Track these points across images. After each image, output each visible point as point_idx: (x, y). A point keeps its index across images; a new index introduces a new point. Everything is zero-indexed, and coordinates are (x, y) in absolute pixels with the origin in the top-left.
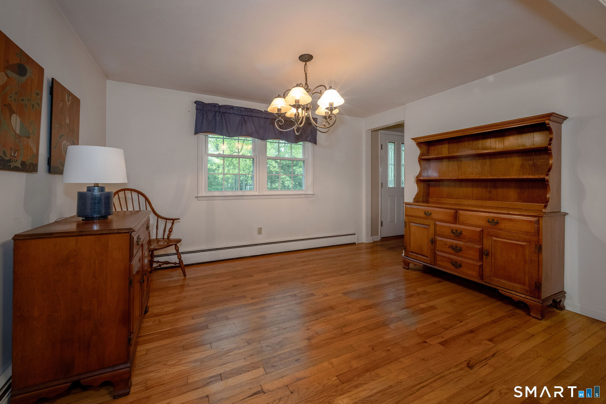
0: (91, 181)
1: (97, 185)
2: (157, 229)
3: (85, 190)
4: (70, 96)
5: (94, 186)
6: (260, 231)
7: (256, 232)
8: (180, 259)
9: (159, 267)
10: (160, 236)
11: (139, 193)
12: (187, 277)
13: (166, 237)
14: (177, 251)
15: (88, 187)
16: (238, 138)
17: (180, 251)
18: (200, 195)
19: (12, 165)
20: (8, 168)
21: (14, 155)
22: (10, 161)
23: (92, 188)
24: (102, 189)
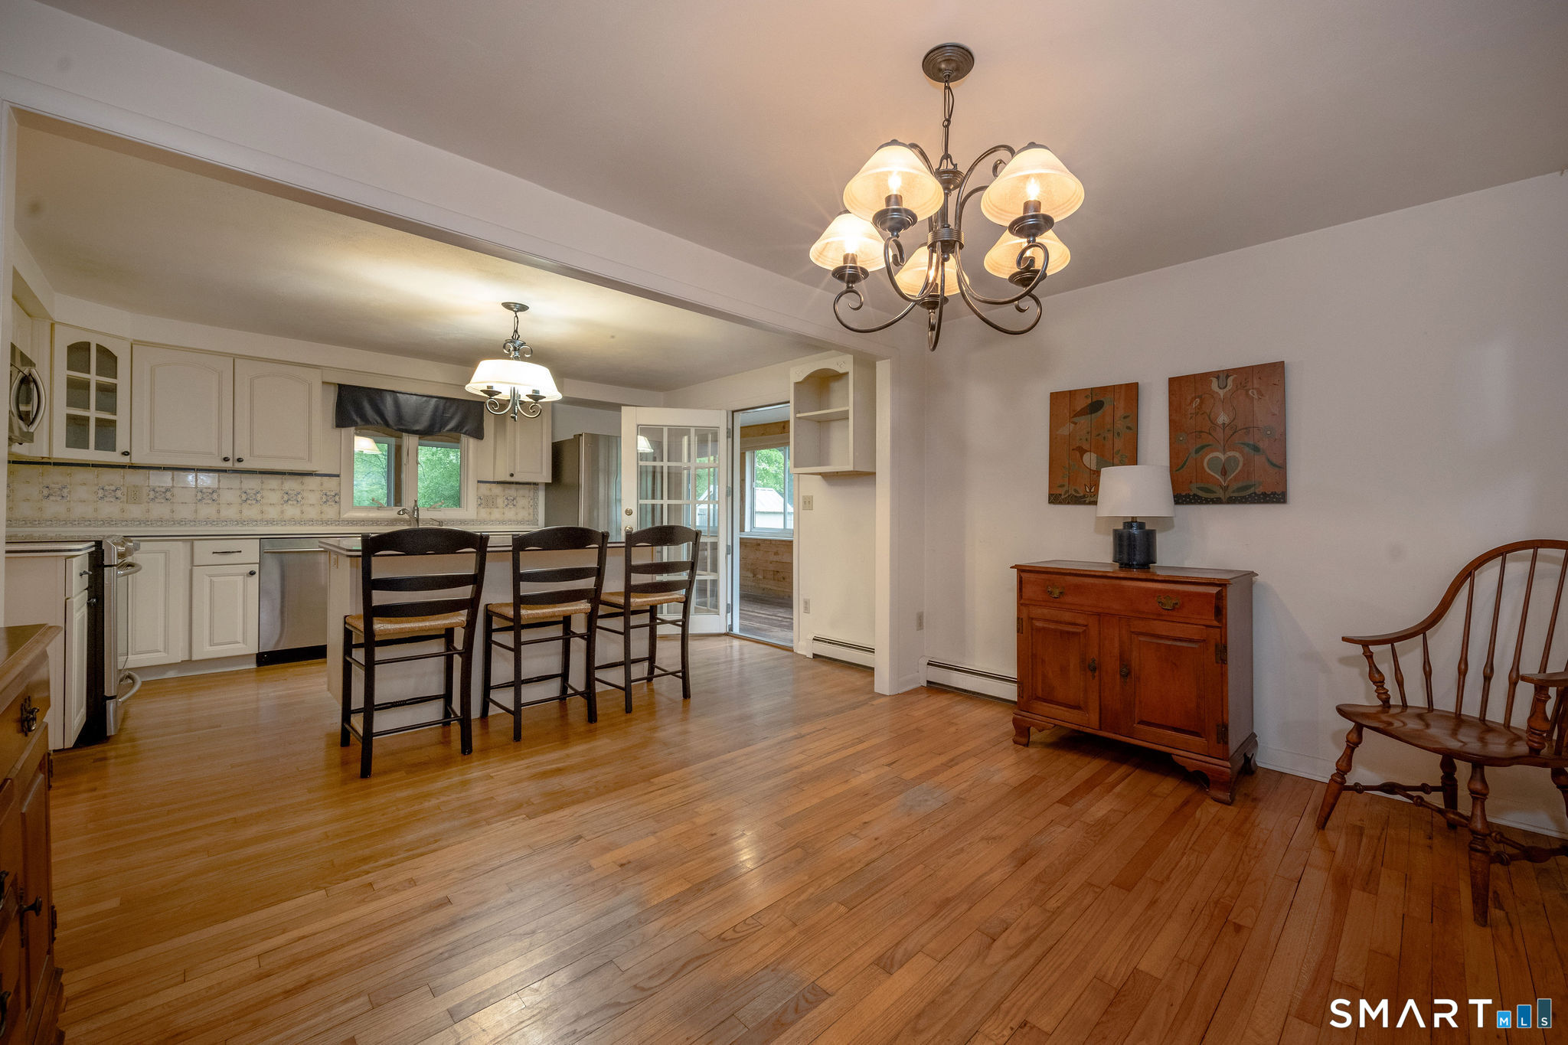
1: (1134, 519)
3: (1120, 527)
4: (1228, 377)
5: (1132, 522)
15: (1124, 523)
19: (1088, 500)
20: (1084, 503)
21: (1090, 490)
22: (1084, 496)
23: (1130, 523)
24: (1141, 526)
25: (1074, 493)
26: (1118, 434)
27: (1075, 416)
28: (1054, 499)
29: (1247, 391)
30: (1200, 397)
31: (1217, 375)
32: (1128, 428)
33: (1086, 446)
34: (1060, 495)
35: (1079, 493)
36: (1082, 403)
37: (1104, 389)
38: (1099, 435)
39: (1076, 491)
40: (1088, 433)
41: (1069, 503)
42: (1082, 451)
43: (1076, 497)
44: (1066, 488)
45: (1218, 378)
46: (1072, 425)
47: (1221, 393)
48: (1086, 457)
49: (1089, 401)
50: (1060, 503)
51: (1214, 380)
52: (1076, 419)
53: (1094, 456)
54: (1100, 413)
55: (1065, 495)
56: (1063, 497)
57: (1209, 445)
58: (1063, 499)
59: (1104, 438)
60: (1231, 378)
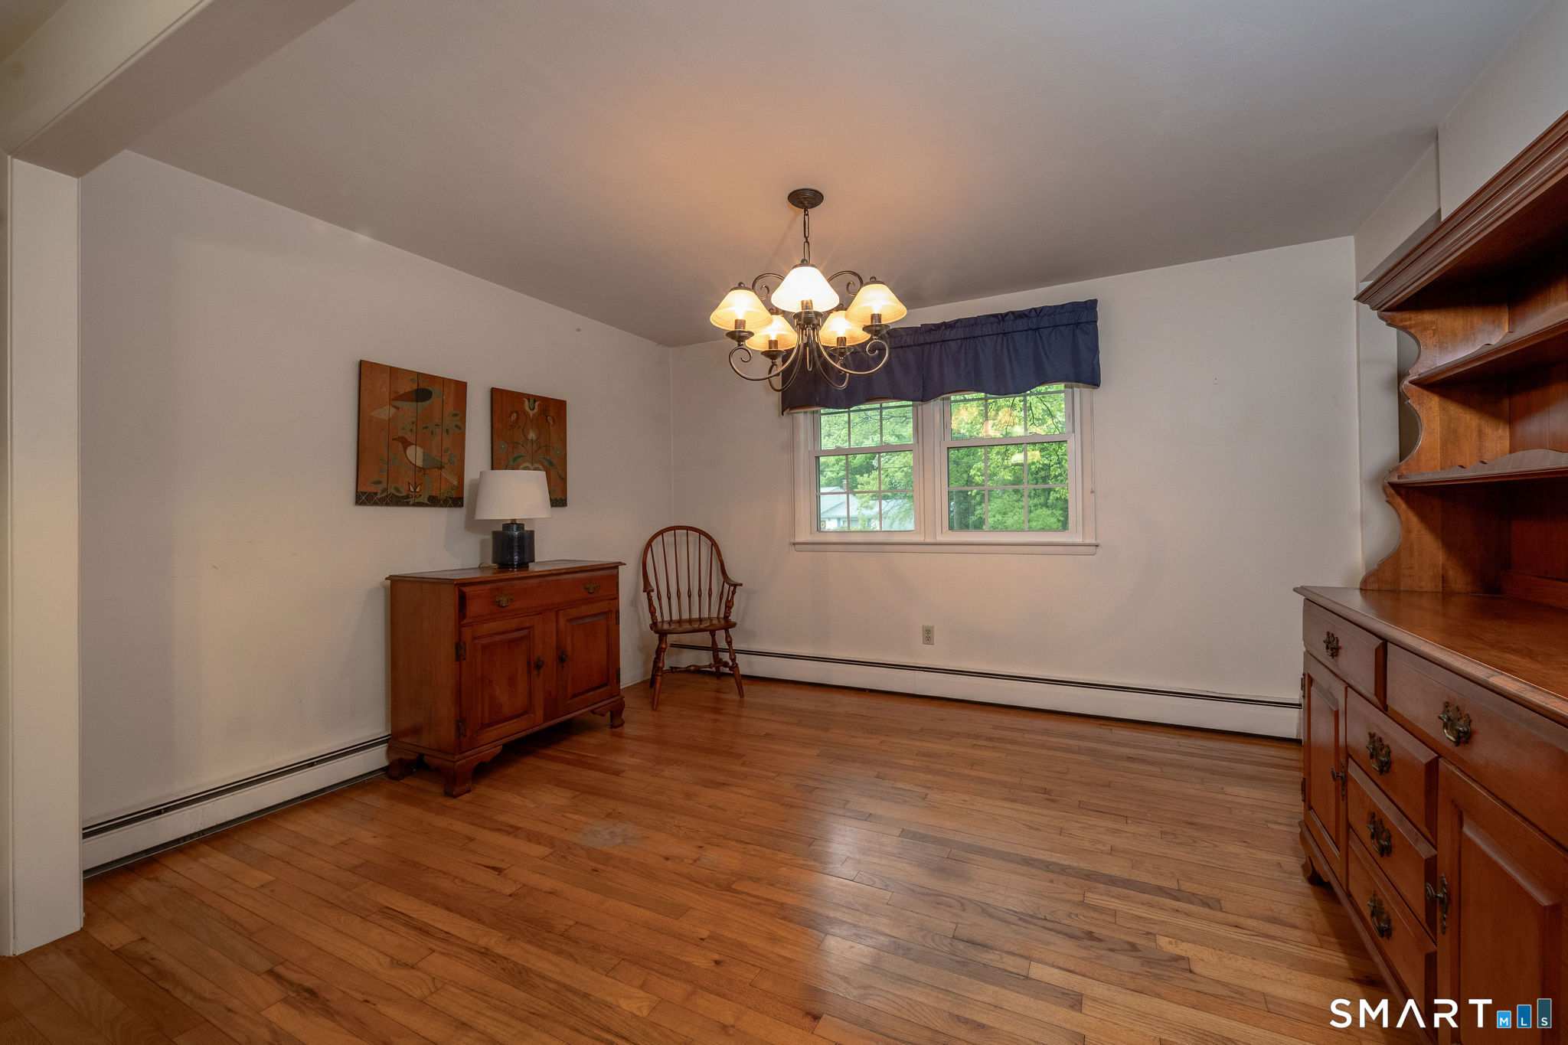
0: (507, 516)
1: (513, 522)
2: (689, 597)
3: (500, 529)
4: (535, 401)
5: (512, 524)
6: (928, 636)
7: (919, 636)
8: (733, 660)
9: (709, 669)
10: (705, 615)
11: (701, 532)
12: (746, 698)
13: (722, 615)
14: (729, 645)
15: (504, 525)
16: (881, 405)
17: (735, 646)
18: (798, 540)
19: (412, 501)
20: (407, 504)
21: (415, 490)
22: (408, 497)
23: (509, 525)
24: (520, 527)
25: (394, 492)
26: (447, 431)
27: (397, 399)
28: (363, 498)
29: (547, 417)
30: (517, 412)
31: (528, 397)
32: (457, 426)
33: (411, 438)
34: (376, 494)
35: (400, 492)
36: (406, 387)
37: (433, 379)
38: (426, 428)
39: (397, 489)
40: (413, 423)
41: (387, 504)
42: (406, 444)
43: (398, 497)
44: (384, 485)
45: (529, 400)
46: (393, 410)
47: (531, 413)
48: (411, 451)
49: (415, 387)
50: (376, 504)
51: (526, 401)
52: (398, 403)
53: (420, 451)
54: (427, 403)
55: (382, 493)
56: (379, 496)
57: (522, 456)
58: (379, 500)
59: (432, 432)
60: (537, 403)
